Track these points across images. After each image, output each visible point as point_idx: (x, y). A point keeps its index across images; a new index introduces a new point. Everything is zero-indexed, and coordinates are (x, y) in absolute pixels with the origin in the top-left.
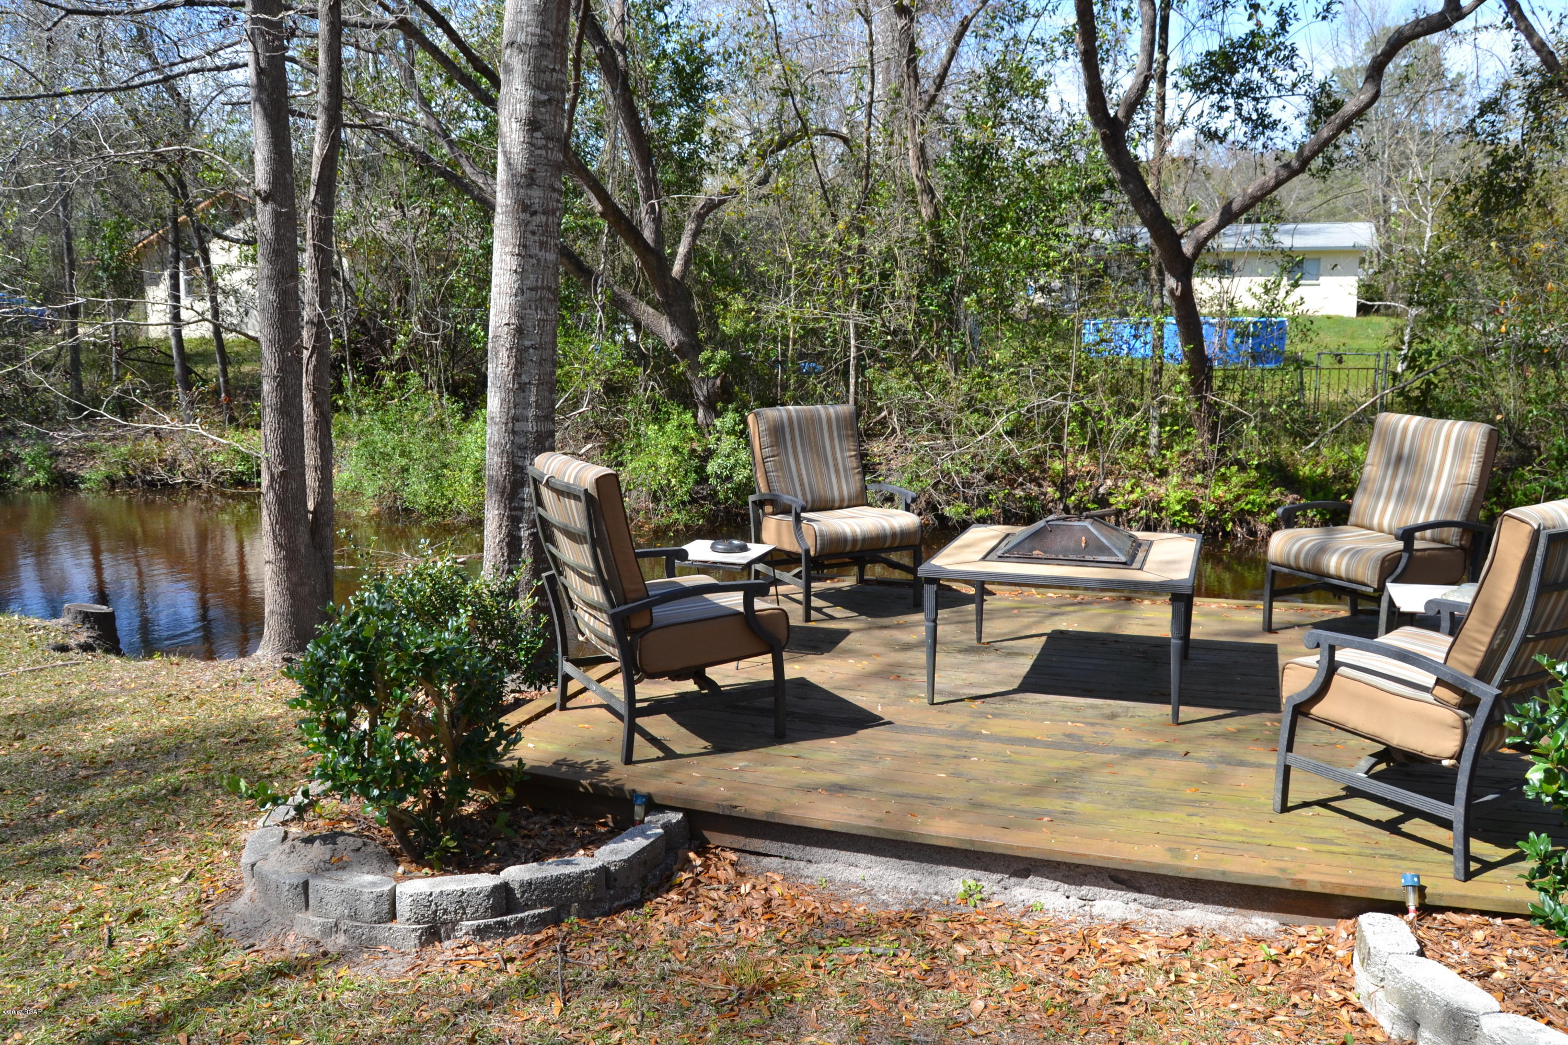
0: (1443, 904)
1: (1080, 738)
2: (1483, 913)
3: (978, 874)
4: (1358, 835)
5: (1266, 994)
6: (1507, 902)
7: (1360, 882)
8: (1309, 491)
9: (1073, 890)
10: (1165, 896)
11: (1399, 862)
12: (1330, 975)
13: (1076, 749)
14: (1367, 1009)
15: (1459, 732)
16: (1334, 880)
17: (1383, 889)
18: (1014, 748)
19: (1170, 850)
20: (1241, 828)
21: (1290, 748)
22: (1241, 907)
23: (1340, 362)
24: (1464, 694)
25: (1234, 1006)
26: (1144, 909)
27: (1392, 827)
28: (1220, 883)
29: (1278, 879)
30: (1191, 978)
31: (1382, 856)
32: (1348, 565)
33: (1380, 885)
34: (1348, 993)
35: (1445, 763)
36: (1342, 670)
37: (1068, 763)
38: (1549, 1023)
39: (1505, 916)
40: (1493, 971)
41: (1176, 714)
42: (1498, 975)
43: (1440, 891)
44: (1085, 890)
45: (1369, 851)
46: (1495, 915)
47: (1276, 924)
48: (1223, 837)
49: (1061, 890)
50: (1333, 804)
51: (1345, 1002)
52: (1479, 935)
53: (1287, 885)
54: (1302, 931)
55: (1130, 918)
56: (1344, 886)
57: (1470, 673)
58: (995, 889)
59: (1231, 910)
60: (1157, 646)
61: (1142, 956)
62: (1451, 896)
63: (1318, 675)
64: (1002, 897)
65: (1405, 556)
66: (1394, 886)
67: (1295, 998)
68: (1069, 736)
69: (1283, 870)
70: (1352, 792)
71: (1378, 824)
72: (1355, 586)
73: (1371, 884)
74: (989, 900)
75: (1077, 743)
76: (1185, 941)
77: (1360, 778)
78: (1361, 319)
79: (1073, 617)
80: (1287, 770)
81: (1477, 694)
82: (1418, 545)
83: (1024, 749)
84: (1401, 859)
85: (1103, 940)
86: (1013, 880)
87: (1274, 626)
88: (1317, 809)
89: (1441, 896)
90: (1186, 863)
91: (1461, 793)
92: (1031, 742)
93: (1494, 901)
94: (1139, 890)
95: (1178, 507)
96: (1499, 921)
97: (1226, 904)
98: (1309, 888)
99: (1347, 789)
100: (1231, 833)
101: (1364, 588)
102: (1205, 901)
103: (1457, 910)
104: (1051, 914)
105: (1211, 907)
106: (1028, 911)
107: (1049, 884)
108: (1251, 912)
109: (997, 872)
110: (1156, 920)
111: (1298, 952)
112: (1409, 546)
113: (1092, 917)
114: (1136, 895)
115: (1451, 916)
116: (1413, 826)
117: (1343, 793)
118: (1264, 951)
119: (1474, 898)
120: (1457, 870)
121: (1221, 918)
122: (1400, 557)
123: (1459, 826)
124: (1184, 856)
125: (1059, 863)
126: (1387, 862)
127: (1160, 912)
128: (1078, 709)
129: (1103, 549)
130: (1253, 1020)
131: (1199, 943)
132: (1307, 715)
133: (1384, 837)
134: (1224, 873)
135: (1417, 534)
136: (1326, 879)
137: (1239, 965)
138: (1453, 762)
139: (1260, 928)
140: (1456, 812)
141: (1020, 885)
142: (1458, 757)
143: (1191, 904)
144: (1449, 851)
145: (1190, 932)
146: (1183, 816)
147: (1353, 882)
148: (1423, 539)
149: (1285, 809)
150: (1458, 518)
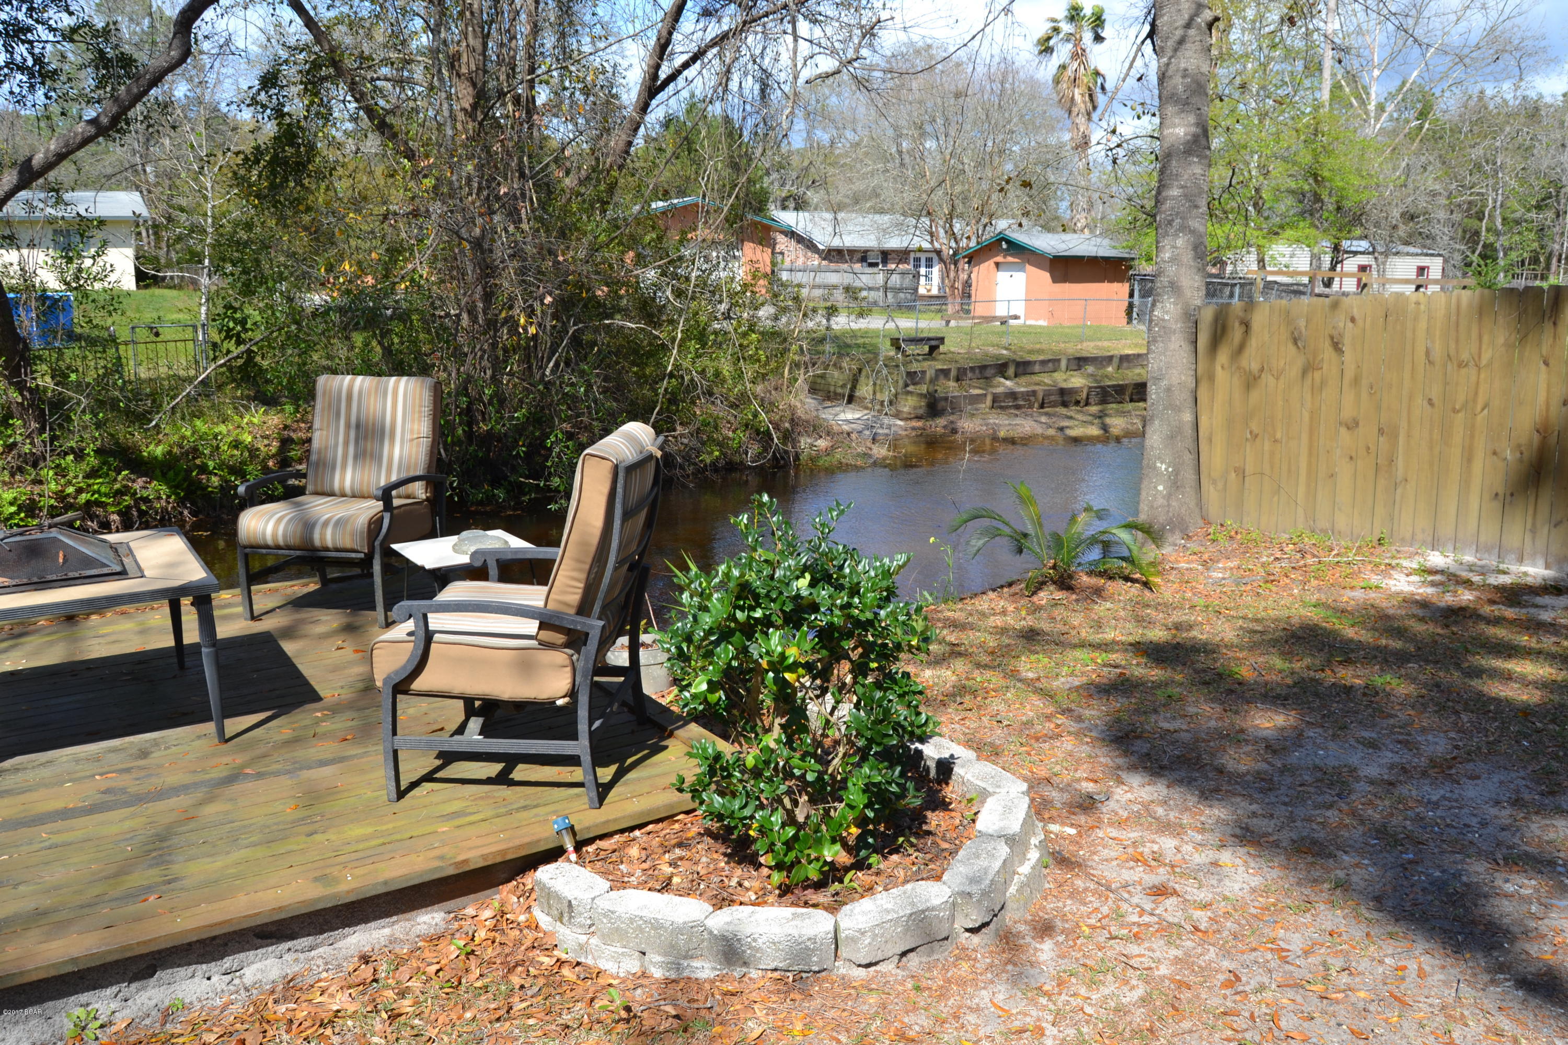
0: (591, 835)
1: (123, 791)
2: (622, 831)
3: (84, 997)
4: (482, 798)
5: (485, 988)
6: (642, 814)
7: (517, 842)
8: (158, 472)
9: (214, 968)
10: (322, 932)
11: (535, 811)
12: (528, 943)
13: (127, 804)
14: (582, 960)
15: (569, 669)
16: (494, 849)
17: (539, 841)
18: (50, 826)
19: (316, 879)
20: (370, 830)
21: (394, 733)
22: (404, 912)
23: (157, 334)
24: (568, 632)
25: (468, 1015)
26: (302, 956)
27: (503, 779)
28: (378, 897)
29: (441, 868)
30: (406, 1005)
31: (518, 810)
32: (333, 534)
33: (535, 838)
34: (555, 953)
35: (560, 702)
36: (437, 637)
37: (128, 824)
38: (741, 904)
39: (640, 827)
40: (670, 879)
41: (221, 730)
42: (676, 880)
43: (587, 824)
44: (228, 962)
45: (503, 810)
46: (631, 829)
47: (442, 914)
48: (361, 846)
49: (199, 974)
50: (437, 775)
51: (560, 963)
52: (634, 851)
53: (451, 871)
54: (470, 911)
55: (290, 972)
56: (503, 852)
57: (572, 611)
58: (113, 1006)
59: (395, 918)
60: (140, 663)
61: (335, 1008)
62: (597, 826)
63: (415, 648)
64: (126, 1012)
65: (387, 516)
66: (546, 835)
67: (516, 980)
68: (107, 792)
69: (441, 858)
70: (448, 758)
71: (489, 781)
72: (344, 555)
73: (527, 840)
74: (111, 1023)
75: (124, 798)
76: (366, 972)
77: (478, 741)
78: (143, 292)
79: (14, 654)
80: (395, 753)
81: (585, 629)
82: (396, 502)
83: (60, 824)
84: (536, 806)
85: (282, 1008)
86: (134, 986)
87: (256, 614)
88: (427, 786)
89: (588, 828)
90: (342, 888)
91: (583, 727)
92: (65, 814)
93: (631, 816)
94: (292, 937)
95: (13, 509)
96: (637, 833)
97: (388, 915)
98: (472, 866)
99: (441, 755)
100: (366, 838)
101: (353, 555)
102: (366, 920)
103: (602, 837)
104: (198, 1006)
105: (373, 925)
106: (167, 1015)
107: (182, 972)
108: (414, 913)
109: (112, 985)
110: (320, 962)
111: (482, 934)
112: (388, 506)
113: (247, 989)
114: (290, 944)
115: (600, 844)
116: (521, 772)
117: (438, 762)
118: (452, 950)
119: (615, 820)
120: (591, 800)
121: (387, 931)
122: (382, 518)
123: (586, 758)
124: (336, 881)
125: (190, 944)
126: (524, 814)
127: (321, 950)
128: (97, 759)
129: (89, 562)
130: (498, 1020)
131: (383, 968)
132: (406, 692)
133: (502, 791)
134: (385, 883)
135: (394, 493)
136: (486, 851)
137: (438, 971)
138: (567, 700)
139: (430, 925)
140: (581, 747)
141: (144, 988)
142: (573, 693)
143: (351, 930)
144: (580, 785)
145: (365, 959)
146: (303, 838)
147: (511, 845)
148: (399, 497)
149: (401, 794)
150: (420, 472)
